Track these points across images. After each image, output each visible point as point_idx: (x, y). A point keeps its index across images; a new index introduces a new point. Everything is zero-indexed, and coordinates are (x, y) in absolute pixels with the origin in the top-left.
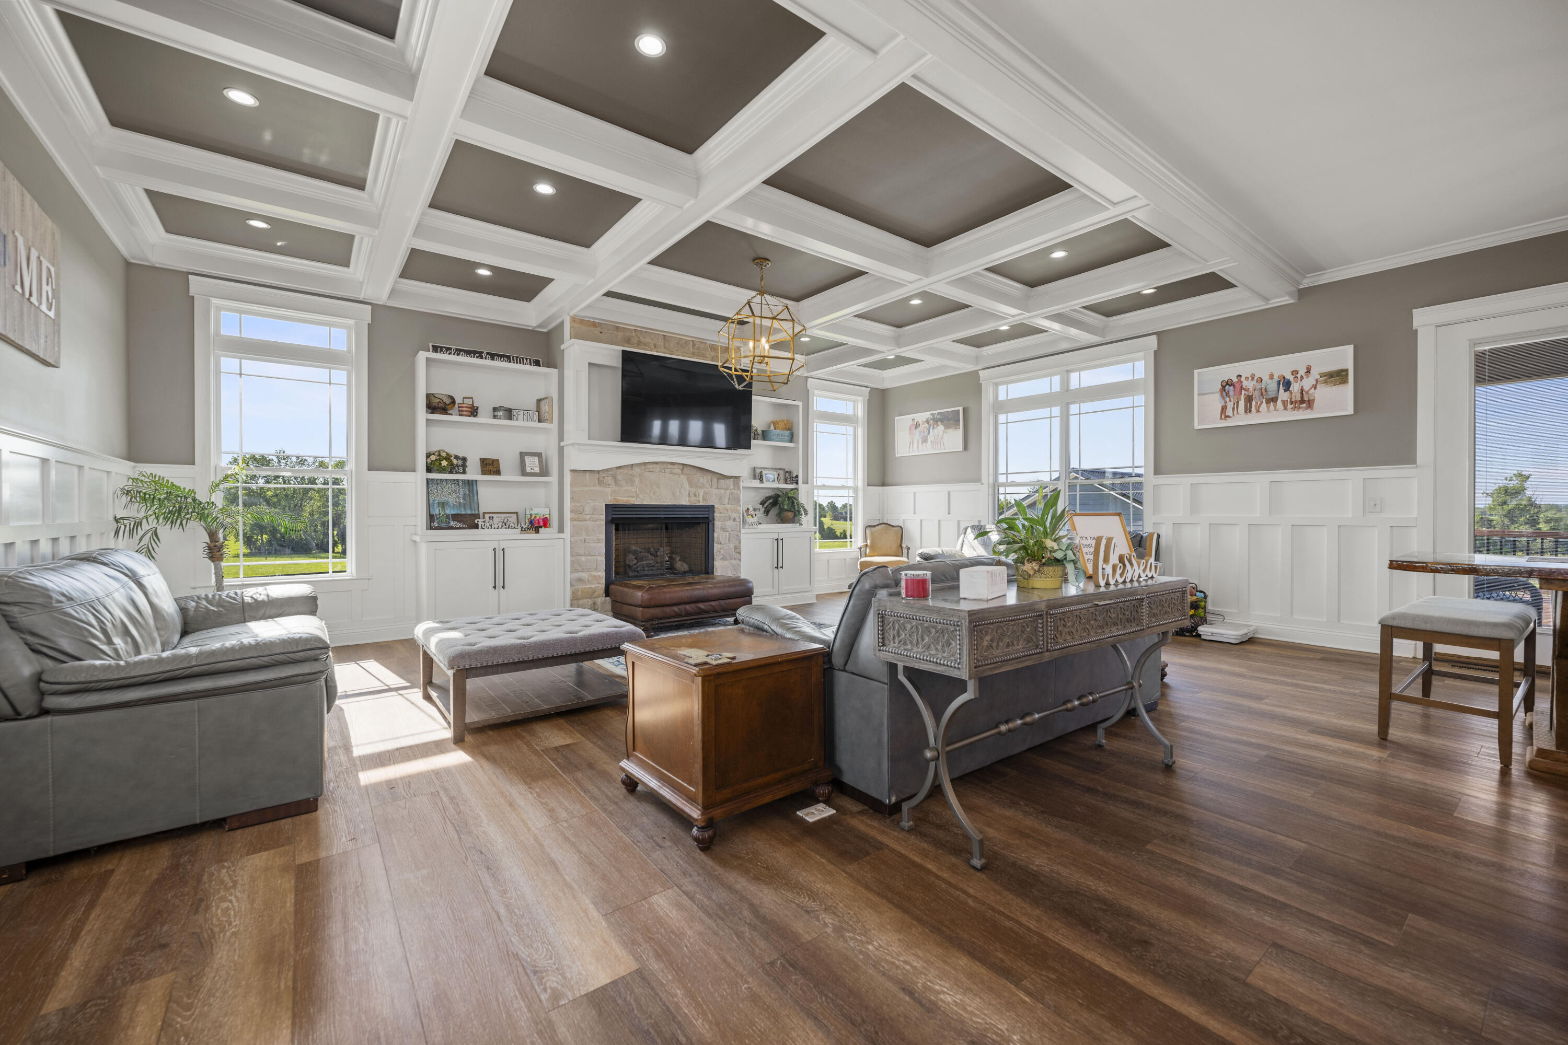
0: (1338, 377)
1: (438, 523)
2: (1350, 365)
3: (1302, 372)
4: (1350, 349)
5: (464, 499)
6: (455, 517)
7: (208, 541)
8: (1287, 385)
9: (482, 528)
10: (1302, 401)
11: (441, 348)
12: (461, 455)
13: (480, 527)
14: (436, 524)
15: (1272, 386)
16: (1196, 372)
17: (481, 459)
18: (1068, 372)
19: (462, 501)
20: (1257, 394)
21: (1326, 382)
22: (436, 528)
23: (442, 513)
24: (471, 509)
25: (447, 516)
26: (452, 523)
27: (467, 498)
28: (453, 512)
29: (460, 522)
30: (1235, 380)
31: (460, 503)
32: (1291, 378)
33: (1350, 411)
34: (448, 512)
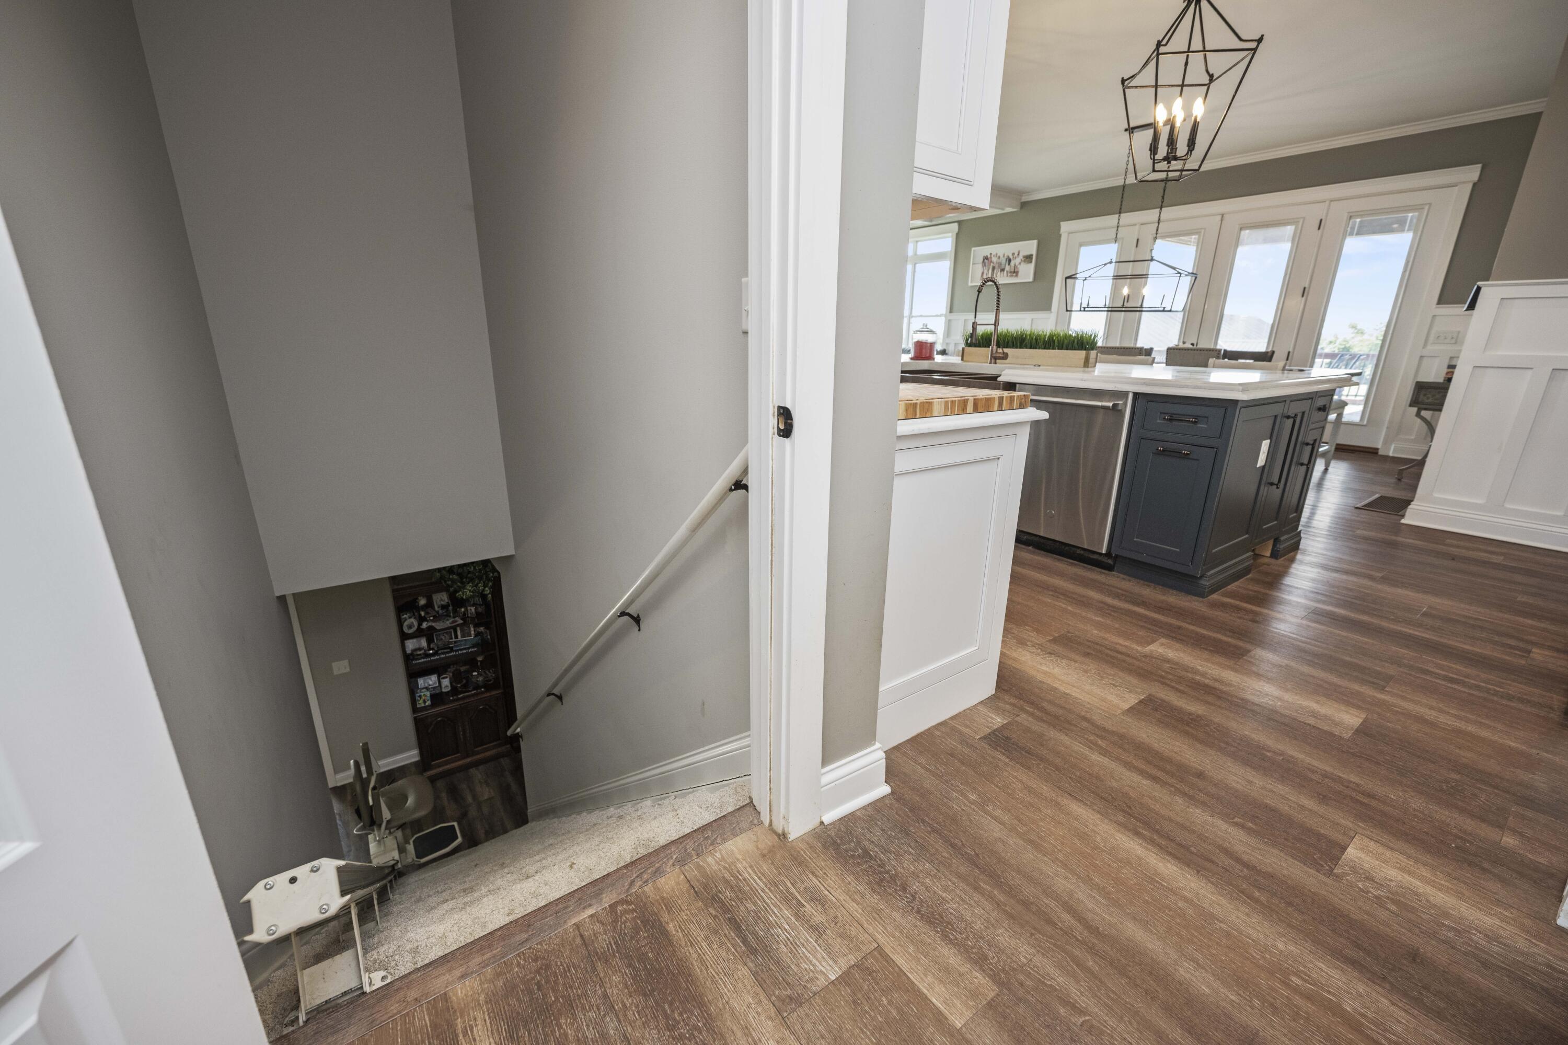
0: (1028, 258)
2: (1034, 253)
3: (1016, 254)
4: (1035, 242)
8: (1010, 261)
10: (1014, 272)
15: (1003, 261)
16: (973, 249)
18: (917, 242)
20: (997, 266)
21: (1025, 261)
30: (989, 256)
32: (1011, 257)
33: (1031, 279)
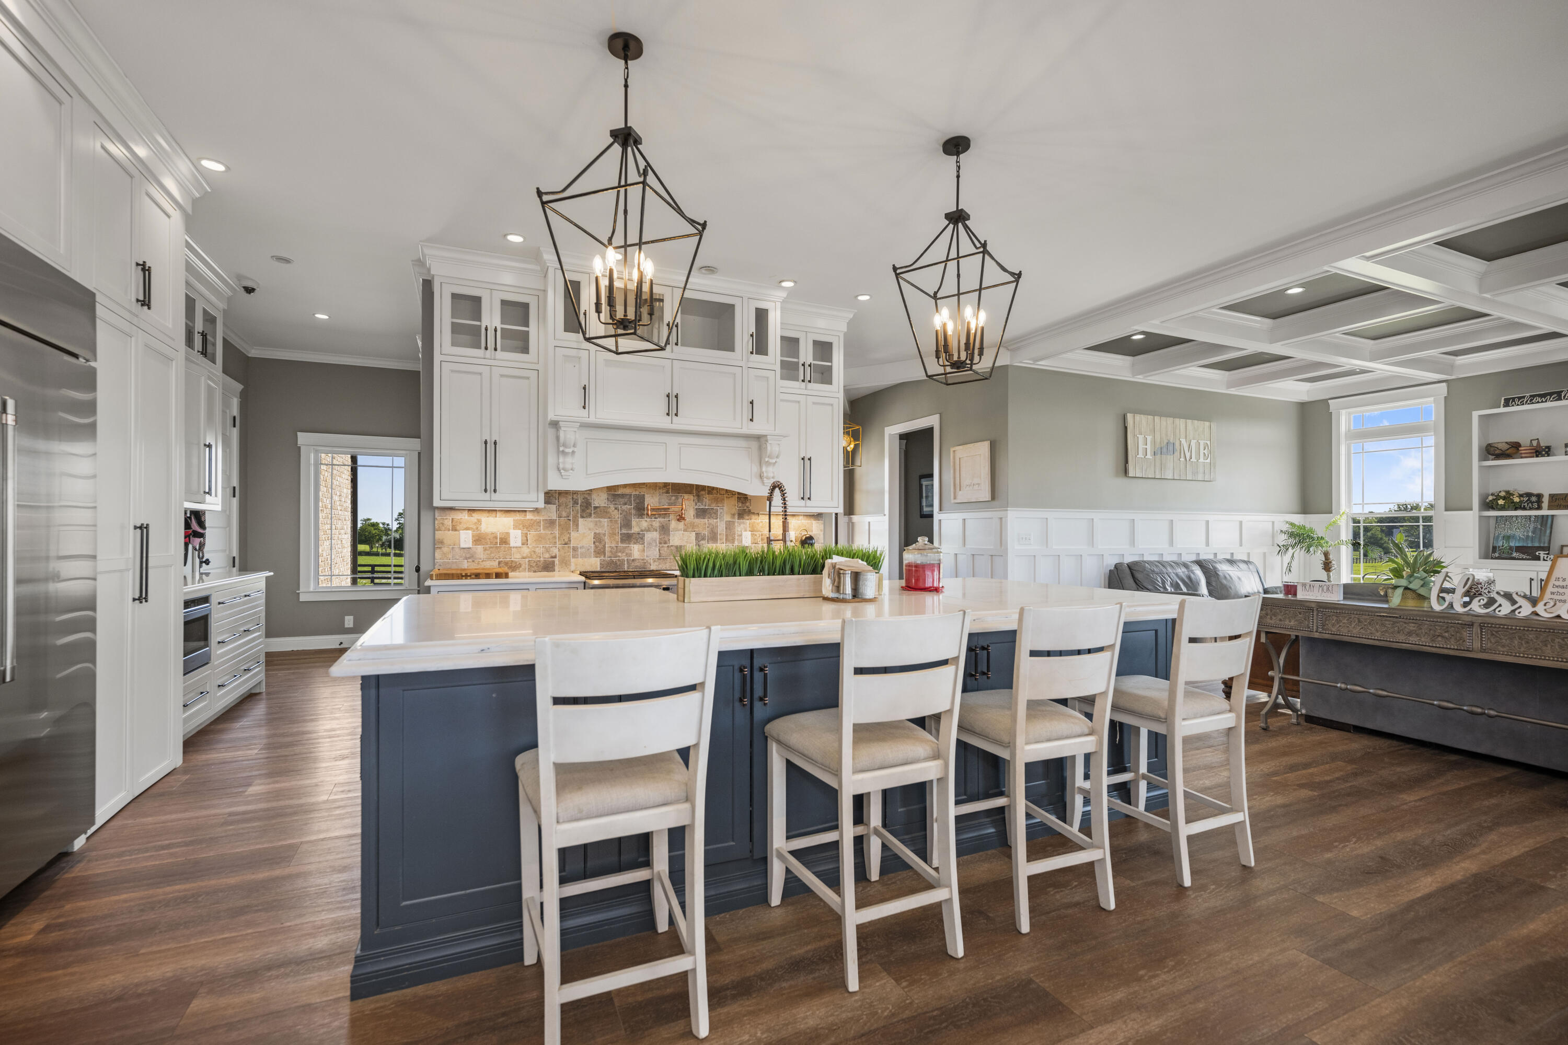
1: (1499, 554)
5: (1534, 532)
6: (1519, 549)
7: (1324, 560)
9: (1544, 560)
11: (1513, 399)
12: (1535, 492)
13: (1542, 558)
14: (1497, 555)
17: (1550, 495)
19: (1530, 534)
22: (1496, 558)
23: (1506, 545)
24: (1540, 541)
25: (1511, 548)
26: (1515, 555)
27: (1538, 532)
28: (1517, 545)
29: (1524, 553)
31: (1528, 536)
34: (1512, 544)
